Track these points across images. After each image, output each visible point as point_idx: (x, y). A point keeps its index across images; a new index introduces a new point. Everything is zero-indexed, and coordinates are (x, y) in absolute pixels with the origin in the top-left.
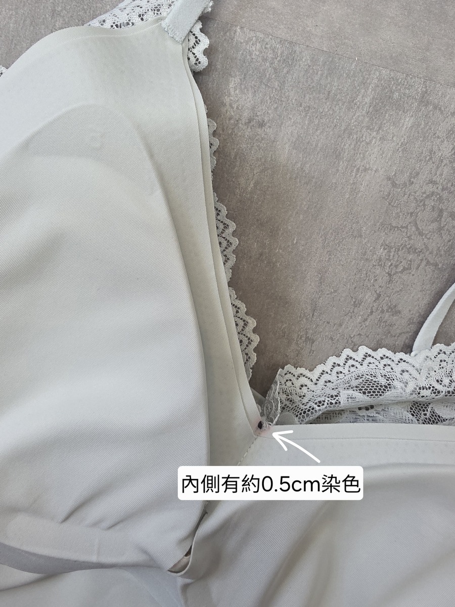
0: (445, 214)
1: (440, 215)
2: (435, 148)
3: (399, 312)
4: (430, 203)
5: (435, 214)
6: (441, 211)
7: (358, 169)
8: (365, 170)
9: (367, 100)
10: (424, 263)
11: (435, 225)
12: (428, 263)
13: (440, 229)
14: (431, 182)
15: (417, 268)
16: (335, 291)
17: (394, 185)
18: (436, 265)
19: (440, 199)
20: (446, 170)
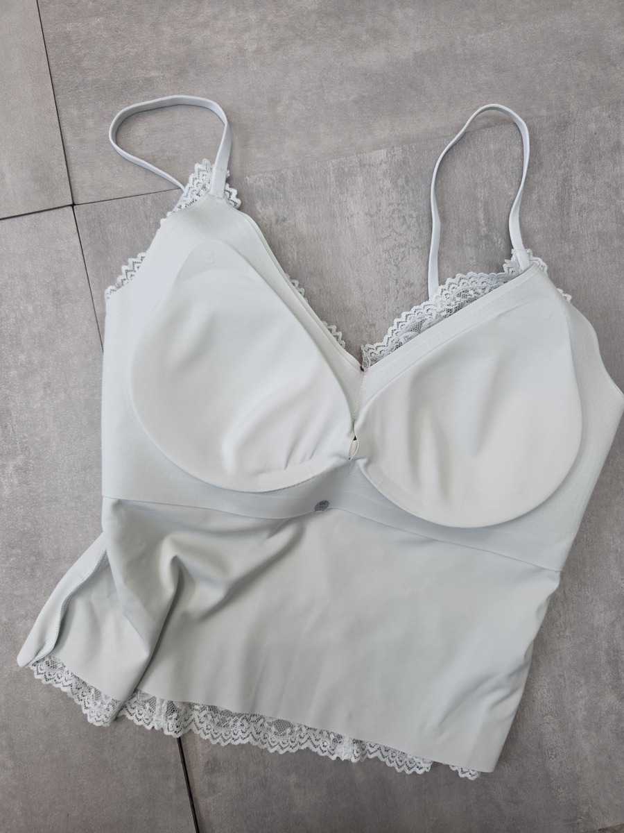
0: (407, 218)
1: (405, 220)
2: (382, 186)
3: (413, 284)
4: (396, 215)
5: (402, 220)
6: (404, 217)
7: (348, 218)
8: (352, 216)
9: (333, 179)
10: (411, 249)
11: (405, 226)
12: (413, 248)
13: (409, 227)
14: (390, 204)
15: (409, 254)
16: (372, 291)
17: (371, 216)
18: (418, 247)
19: (399, 211)
20: (394, 195)
